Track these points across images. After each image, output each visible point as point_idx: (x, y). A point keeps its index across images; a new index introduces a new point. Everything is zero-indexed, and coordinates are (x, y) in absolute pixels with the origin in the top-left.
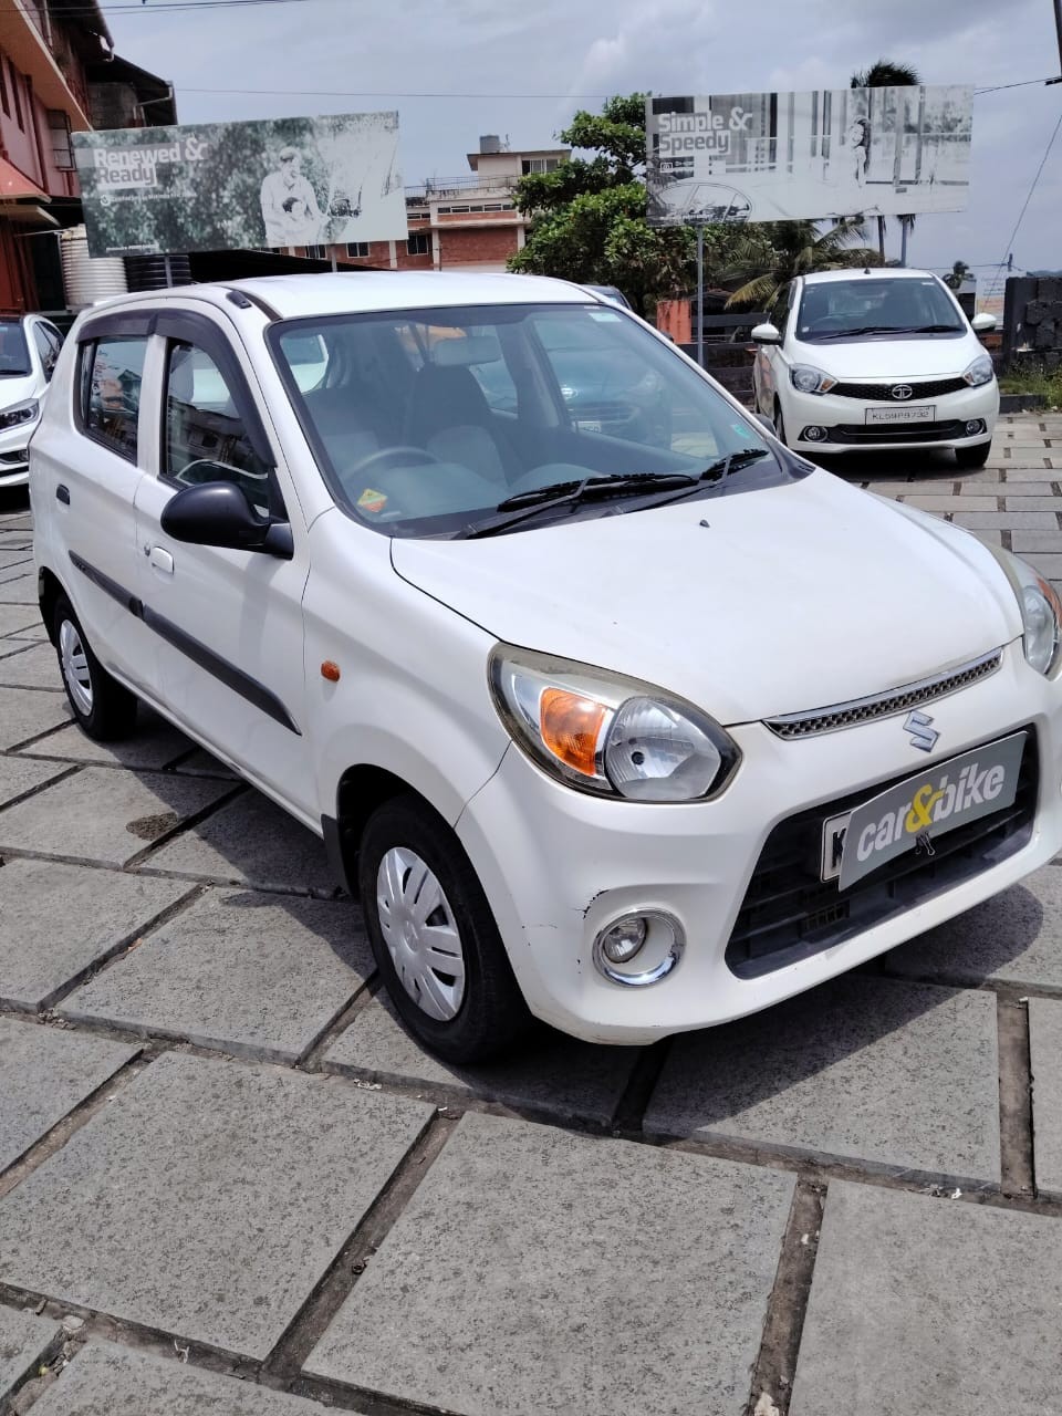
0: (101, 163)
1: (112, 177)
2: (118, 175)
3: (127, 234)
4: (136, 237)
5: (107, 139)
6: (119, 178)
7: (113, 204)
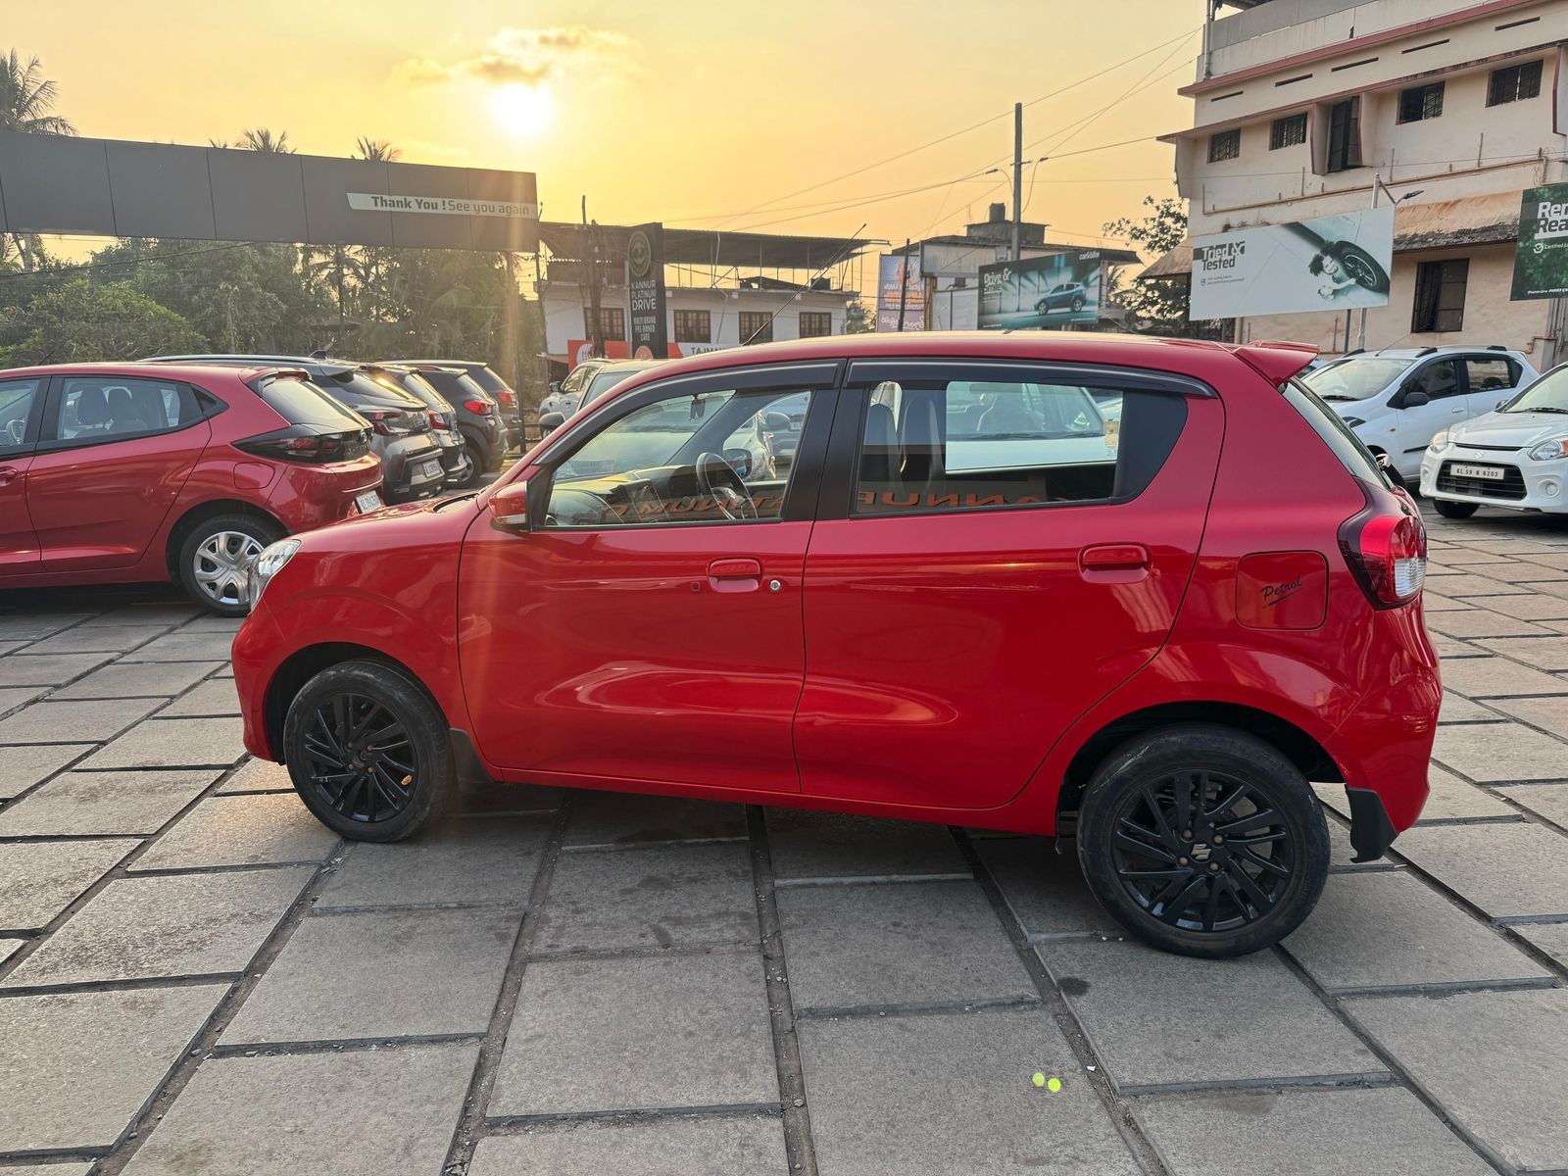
0: (1543, 214)
1: (1550, 226)
2: (1556, 225)
3: (1551, 279)
4: (1559, 281)
5: (1555, 192)
6: (1557, 228)
7: (1545, 251)
